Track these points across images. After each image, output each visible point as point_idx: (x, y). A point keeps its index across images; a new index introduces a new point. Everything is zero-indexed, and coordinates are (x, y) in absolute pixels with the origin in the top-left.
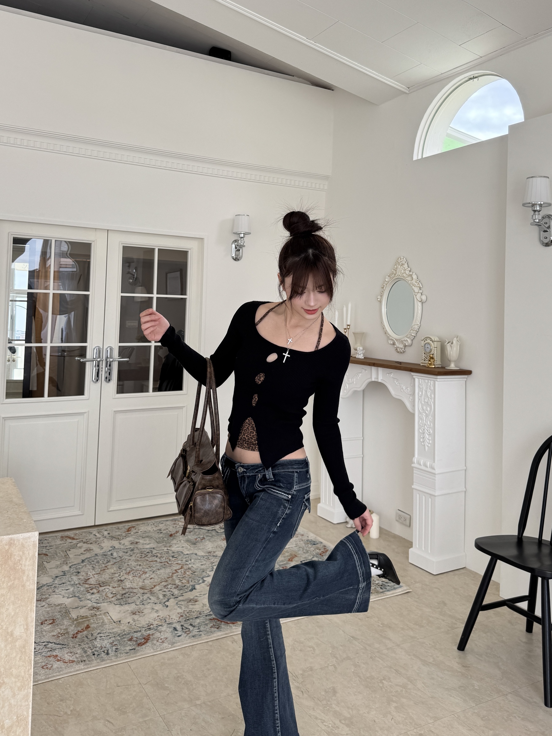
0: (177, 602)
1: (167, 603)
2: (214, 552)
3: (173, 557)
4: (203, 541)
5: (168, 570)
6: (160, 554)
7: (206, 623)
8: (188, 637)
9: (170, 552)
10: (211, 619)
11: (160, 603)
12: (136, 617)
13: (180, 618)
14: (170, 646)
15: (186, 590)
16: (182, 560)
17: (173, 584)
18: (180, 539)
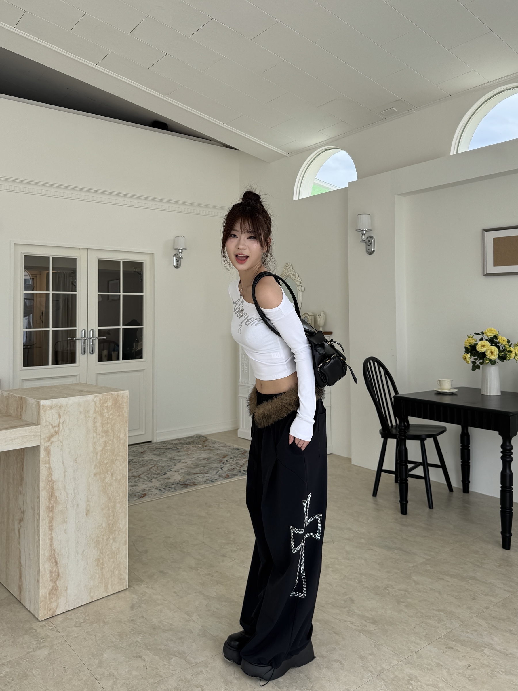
0: (157, 479)
1: (151, 481)
2: (174, 458)
3: (147, 462)
4: (164, 453)
5: (146, 468)
6: (138, 461)
7: (179, 486)
8: (169, 492)
9: (144, 460)
10: (181, 485)
11: (147, 481)
12: (134, 488)
13: (161, 486)
14: (160, 496)
15: (161, 475)
16: (154, 463)
17: (152, 473)
18: (149, 454)
